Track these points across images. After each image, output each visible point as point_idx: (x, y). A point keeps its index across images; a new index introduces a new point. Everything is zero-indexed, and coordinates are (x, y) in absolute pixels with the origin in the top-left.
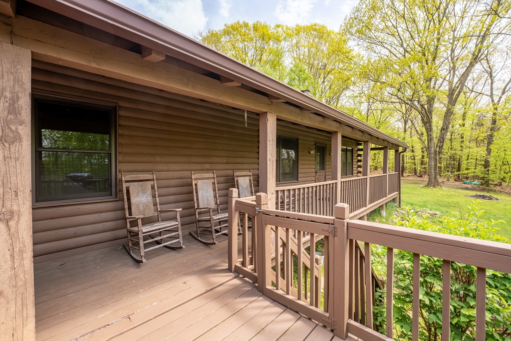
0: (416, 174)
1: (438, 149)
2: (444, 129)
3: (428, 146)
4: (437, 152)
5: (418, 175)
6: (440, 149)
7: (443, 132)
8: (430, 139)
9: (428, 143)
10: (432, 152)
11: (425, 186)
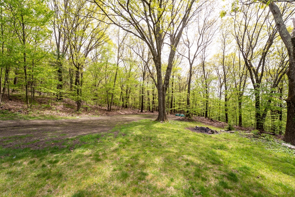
0: (150, 111)
1: (165, 86)
2: (169, 69)
3: (158, 82)
4: (165, 88)
5: (151, 111)
6: (166, 86)
7: (168, 71)
8: (159, 77)
9: (158, 80)
10: (161, 88)
11: (156, 120)
